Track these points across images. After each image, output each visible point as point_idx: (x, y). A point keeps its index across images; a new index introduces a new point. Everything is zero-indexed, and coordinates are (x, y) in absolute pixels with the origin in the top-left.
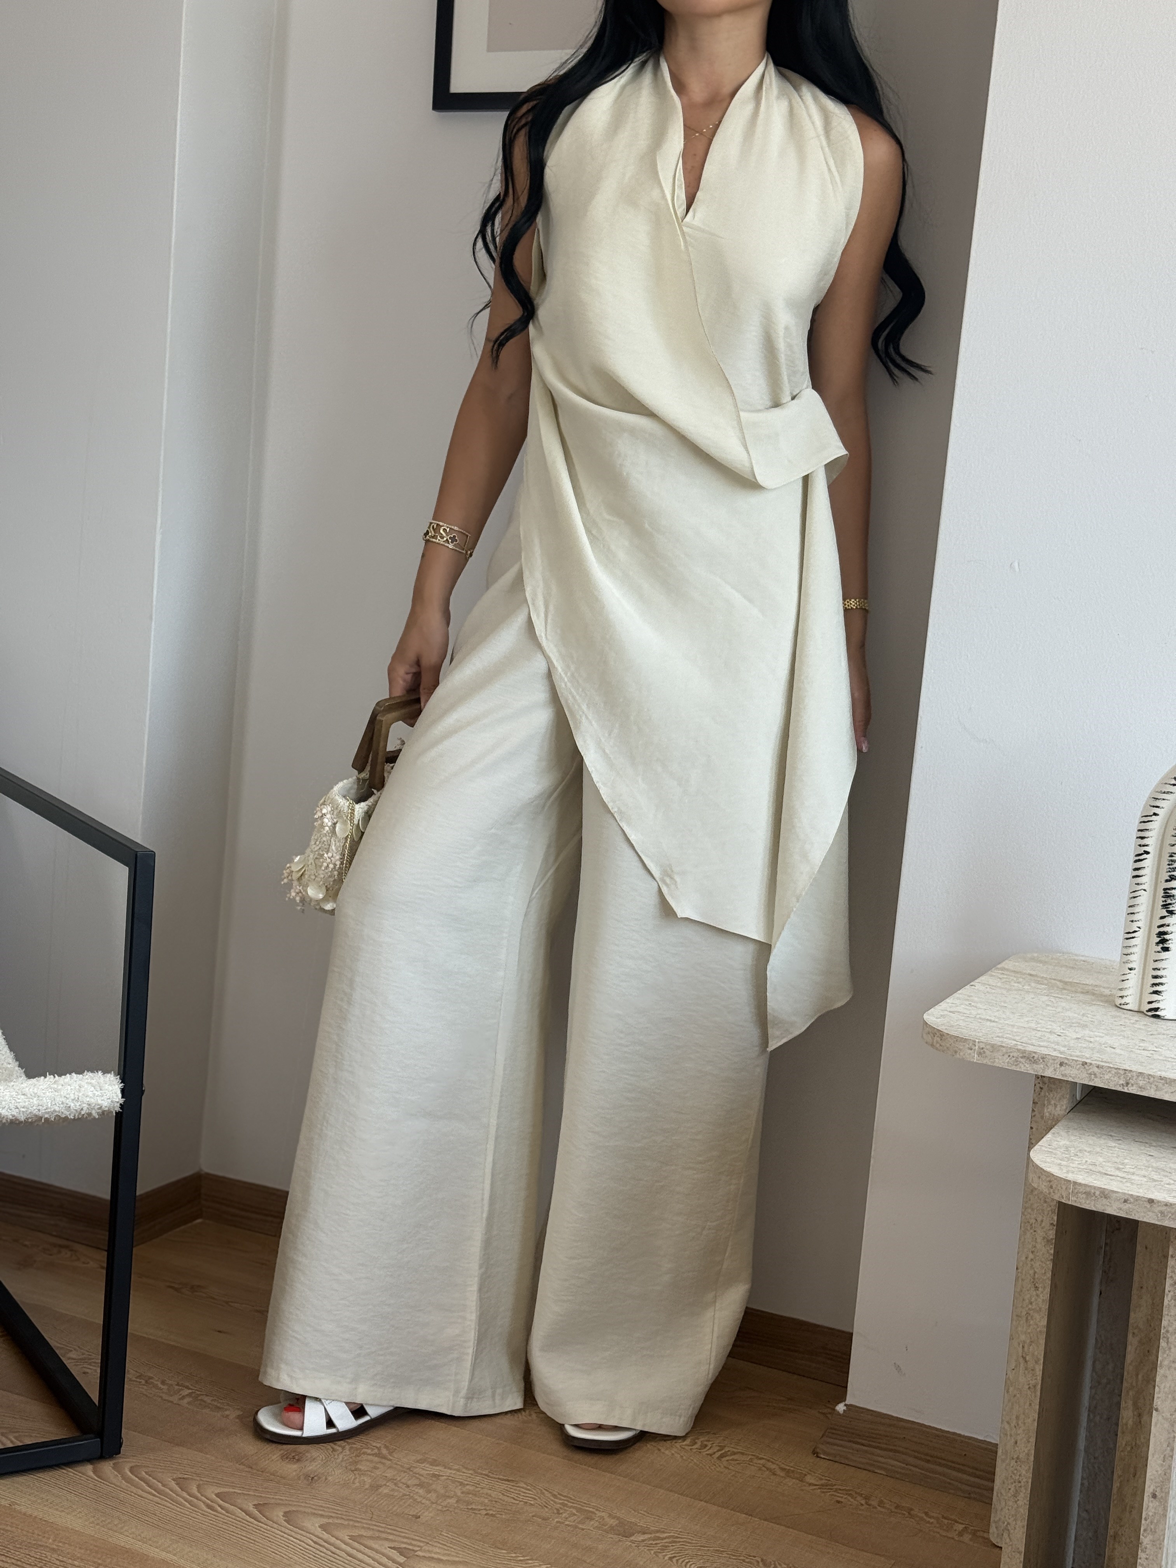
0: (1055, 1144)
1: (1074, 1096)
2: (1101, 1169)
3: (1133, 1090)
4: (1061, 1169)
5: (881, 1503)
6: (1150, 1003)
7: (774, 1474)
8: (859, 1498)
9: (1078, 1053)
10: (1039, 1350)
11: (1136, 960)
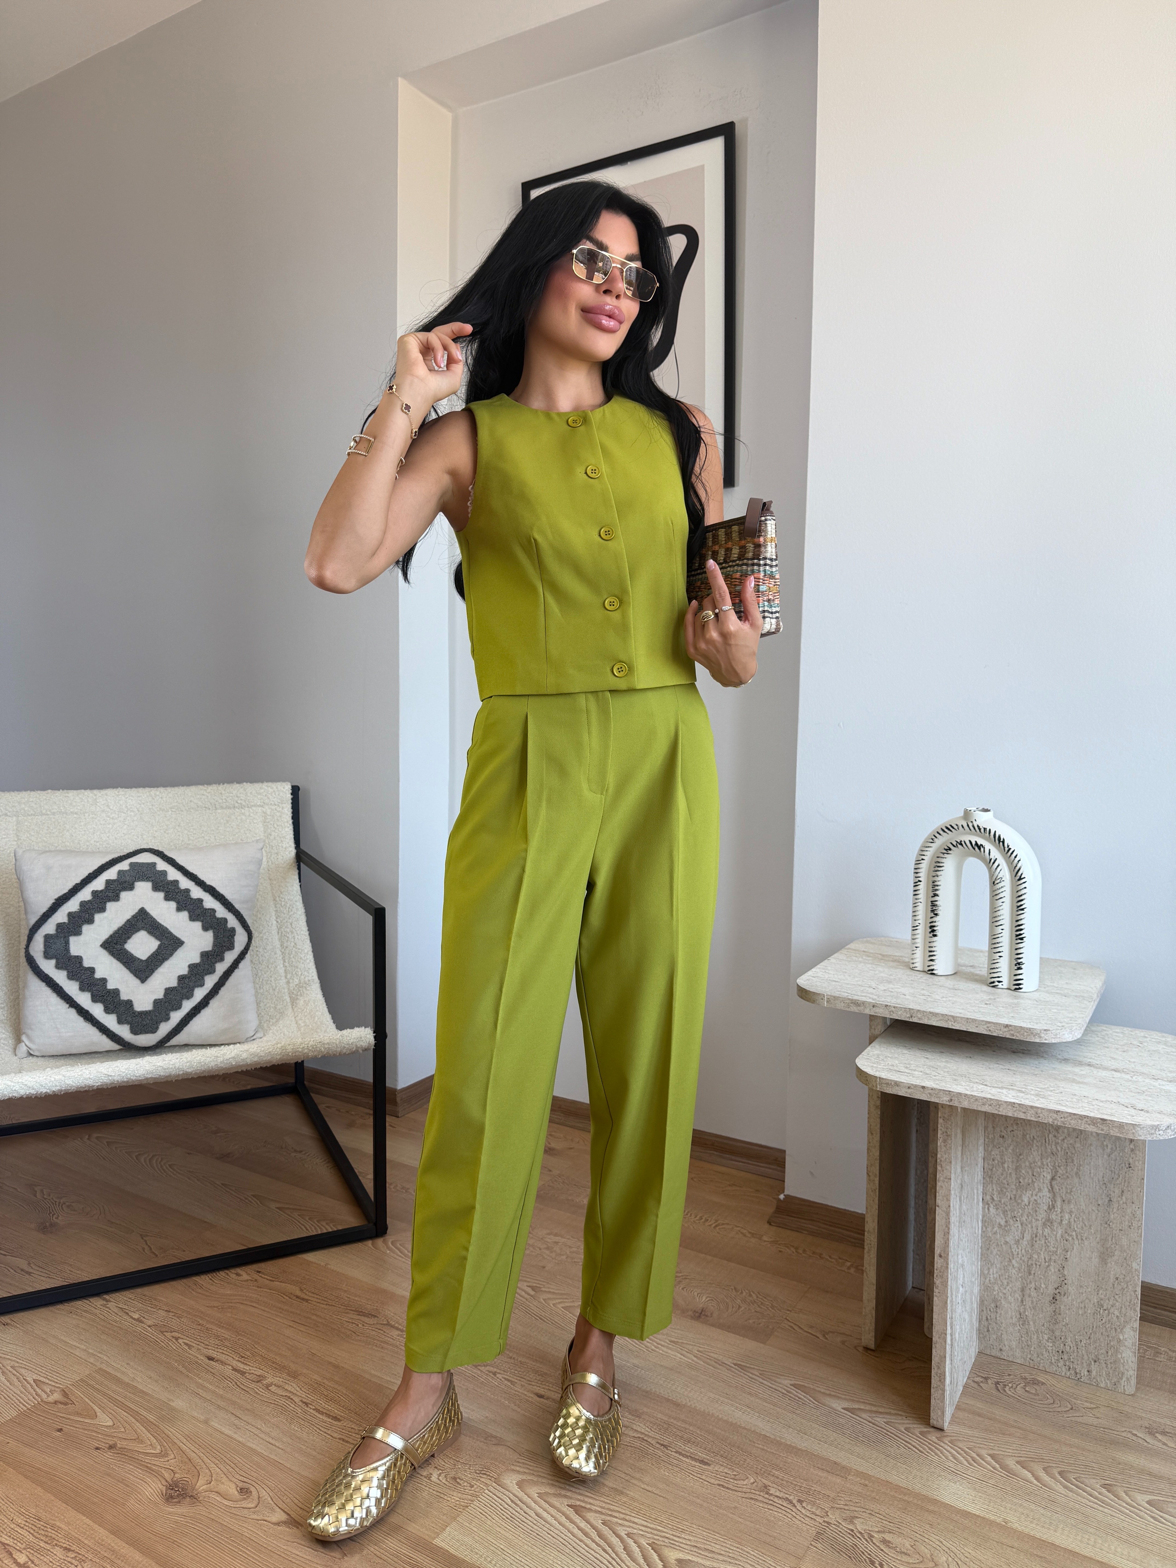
0: (871, 1053)
1: (885, 1023)
2: (896, 1068)
3: (915, 1020)
4: (873, 1070)
5: (804, 1251)
6: (929, 966)
7: (745, 1236)
8: (792, 1249)
9: (883, 999)
10: (876, 1170)
11: (920, 941)
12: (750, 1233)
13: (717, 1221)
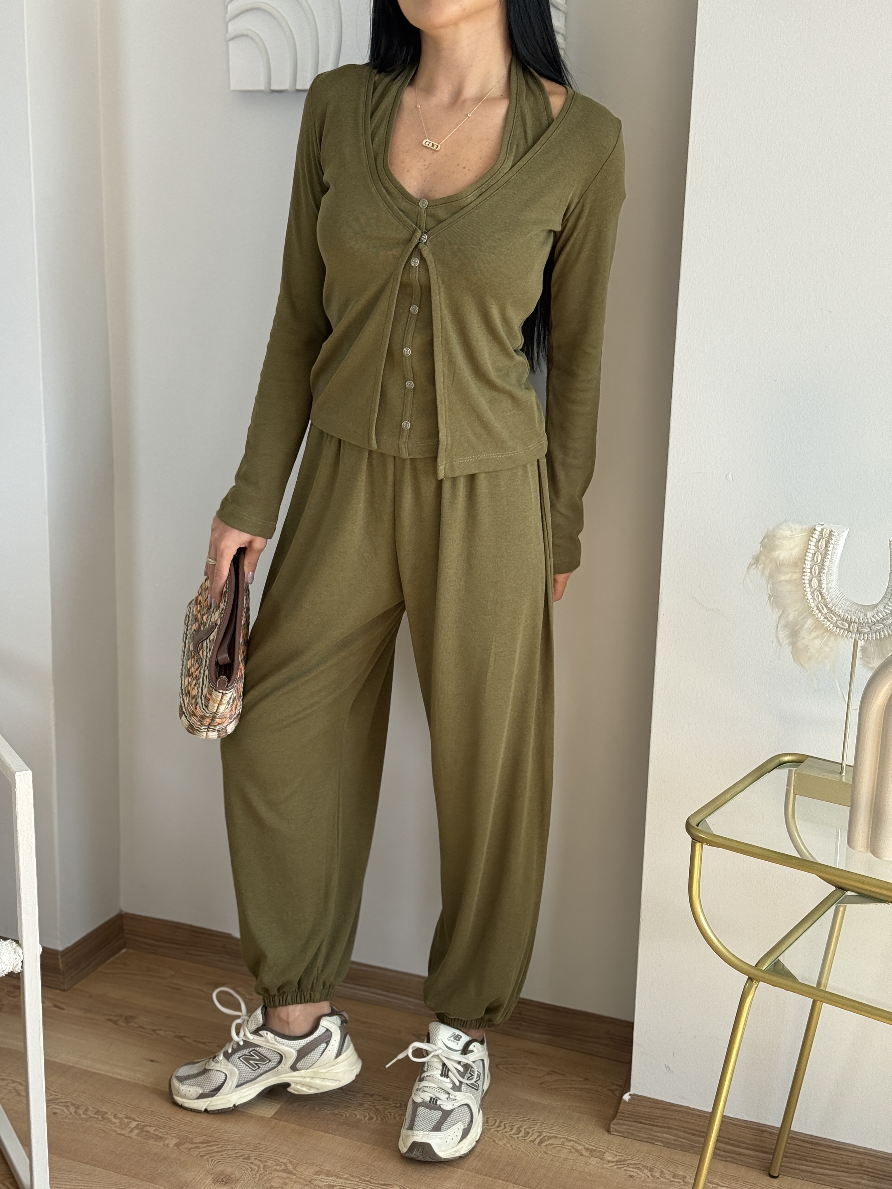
5: (662, 1173)
7: (582, 1155)
8: (646, 1171)
12: (587, 1149)
13: (540, 1133)
